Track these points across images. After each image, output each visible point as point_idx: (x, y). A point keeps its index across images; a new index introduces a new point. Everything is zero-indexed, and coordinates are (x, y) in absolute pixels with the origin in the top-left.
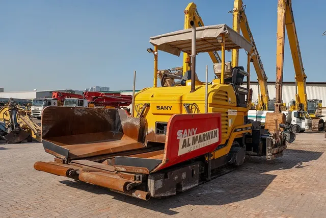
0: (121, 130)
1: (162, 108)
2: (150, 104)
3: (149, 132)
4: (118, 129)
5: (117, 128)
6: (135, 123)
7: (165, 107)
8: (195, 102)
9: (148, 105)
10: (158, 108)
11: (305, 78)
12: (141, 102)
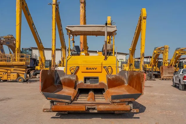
0: (60, 83)
1: (90, 69)
2: (79, 66)
3: (79, 83)
4: (57, 83)
5: (56, 81)
6: (72, 78)
7: (92, 68)
8: (110, 65)
9: (78, 67)
10: (87, 69)
11: (88, 48)
12: (75, 65)
